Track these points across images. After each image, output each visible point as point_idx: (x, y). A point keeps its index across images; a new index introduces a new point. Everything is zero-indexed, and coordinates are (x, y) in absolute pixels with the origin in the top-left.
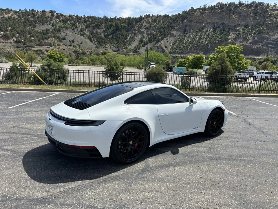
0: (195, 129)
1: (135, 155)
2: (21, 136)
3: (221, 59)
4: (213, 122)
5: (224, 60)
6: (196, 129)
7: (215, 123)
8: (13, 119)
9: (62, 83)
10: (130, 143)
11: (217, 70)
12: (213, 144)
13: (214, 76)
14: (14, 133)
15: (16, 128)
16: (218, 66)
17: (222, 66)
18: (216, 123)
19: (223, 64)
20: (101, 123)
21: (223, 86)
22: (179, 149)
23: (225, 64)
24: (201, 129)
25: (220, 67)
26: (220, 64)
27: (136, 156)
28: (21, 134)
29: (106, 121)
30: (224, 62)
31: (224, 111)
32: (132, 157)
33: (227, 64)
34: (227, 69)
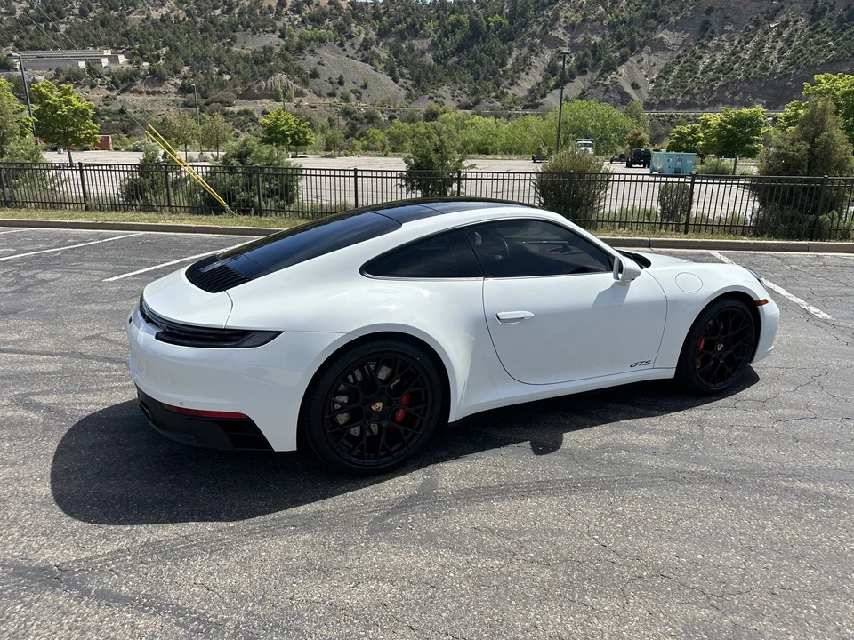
0: (637, 368)
1: (393, 449)
2: (95, 365)
3: (810, 117)
4: (710, 345)
5: (823, 121)
6: (642, 367)
7: (719, 349)
8: (99, 313)
9: (279, 210)
10: (374, 408)
11: (793, 158)
12: (701, 423)
13: (780, 180)
14: (82, 356)
15: (94, 341)
16: (797, 145)
17: (812, 142)
18: (725, 349)
19: (817, 135)
20: (264, 340)
21: (812, 217)
22: (566, 435)
23: (823, 136)
25: (804, 147)
26: (806, 138)
27: (396, 451)
28: (100, 359)
29: (282, 332)
30: (822, 131)
31: (759, 307)
32: (382, 454)
33: (831, 136)
34: (830, 153)
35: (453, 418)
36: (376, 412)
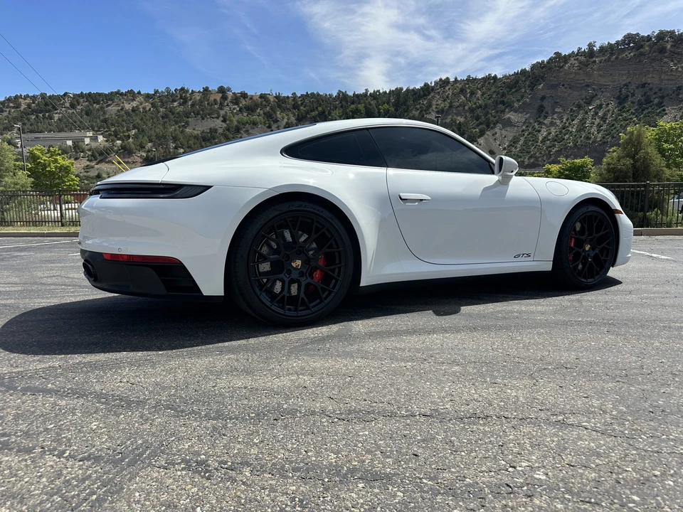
0: (519, 259)
1: (311, 305)
4: (580, 244)
5: (640, 143)
6: (523, 259)
7: (587, 249)
10: (294, 265)
11: (620, 171)
15: (54, 278)
16: (623, 161)
17: (633, 158)
18: (593, 248)
19: (637, 153)
20: (195, 193)
21: (640, 214)
22: (462, 308)
23: (641, 154)
24: (543, 261)
26: (628, 156)
27: (312, 307)
29: (212, 187)
30: (641, 150)
31: (617, 215)
32: (301, 308)
33: (647, 153)
34: (648, 166)
35: (363, 284)
36: (296, 269)
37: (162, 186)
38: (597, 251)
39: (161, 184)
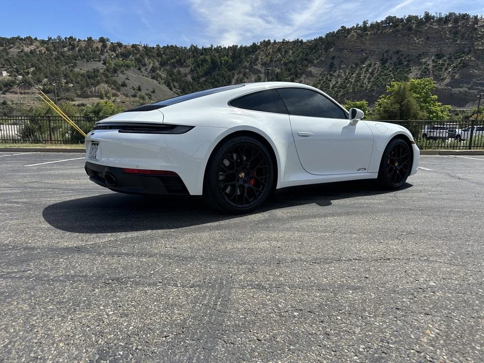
0: (360, 171)
1: (251, 200)
2: (43, 190)
3: (398, 93)
4: (393, 162)
5: (404, 94)
7: (396, 165)
8: (30, 175)
10: (240, 176)
14: (30, 187)
15: (36, 183)
16: (394, 106)
17: (400, 104)
18: (399, 165)
19: (403, 101)
20: (185, 131)
22: (332, 201)
23: (405, 101)
24: (372, 172)
25: (397, 106)
26: (397, 102)
27: (251, 202)
29: (194, 127)
30: (405, 99)
32: (245, 203)
34: (409, 109)
35: (278, 187)
36: (241, 178)
37: (163, 126)
38: (401, 166)
39: (163, 124)
